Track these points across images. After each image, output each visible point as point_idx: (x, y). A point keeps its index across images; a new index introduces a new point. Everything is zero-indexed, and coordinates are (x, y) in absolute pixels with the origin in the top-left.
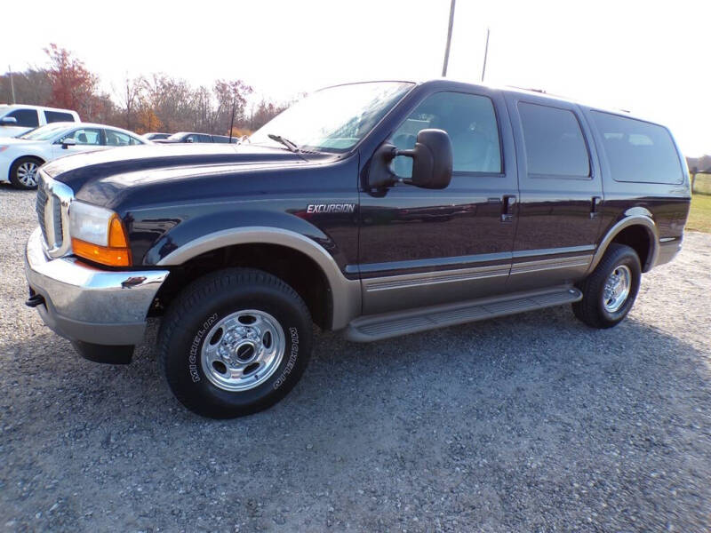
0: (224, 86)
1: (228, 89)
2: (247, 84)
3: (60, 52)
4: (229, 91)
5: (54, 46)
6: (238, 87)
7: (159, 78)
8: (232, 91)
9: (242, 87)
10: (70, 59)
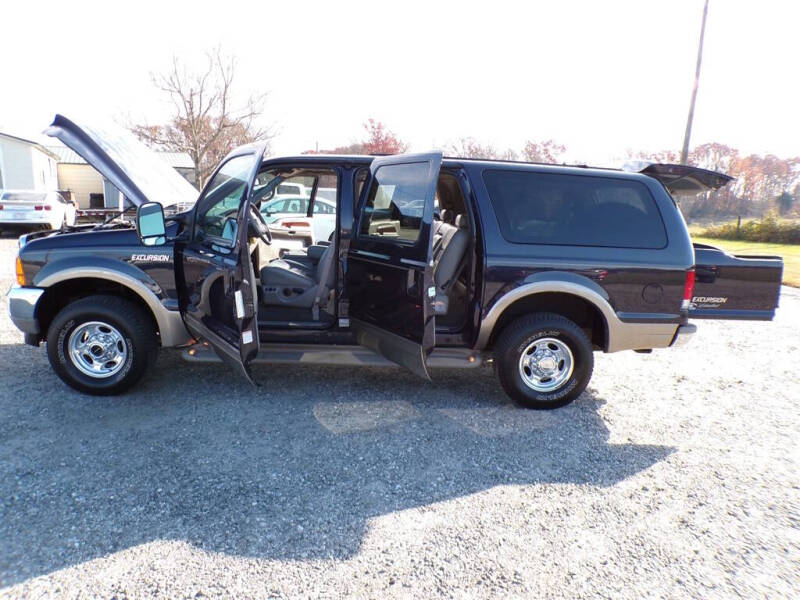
0: (534, 147)
1: (537, 150)
2: (559, 143)
3: (376, 126)
4: (539, 152)
5: (372, 121)
6: (548, 147)
7: (467, 144)
8: (542, 152)
9: (554, 147)
10: (384, 133)
